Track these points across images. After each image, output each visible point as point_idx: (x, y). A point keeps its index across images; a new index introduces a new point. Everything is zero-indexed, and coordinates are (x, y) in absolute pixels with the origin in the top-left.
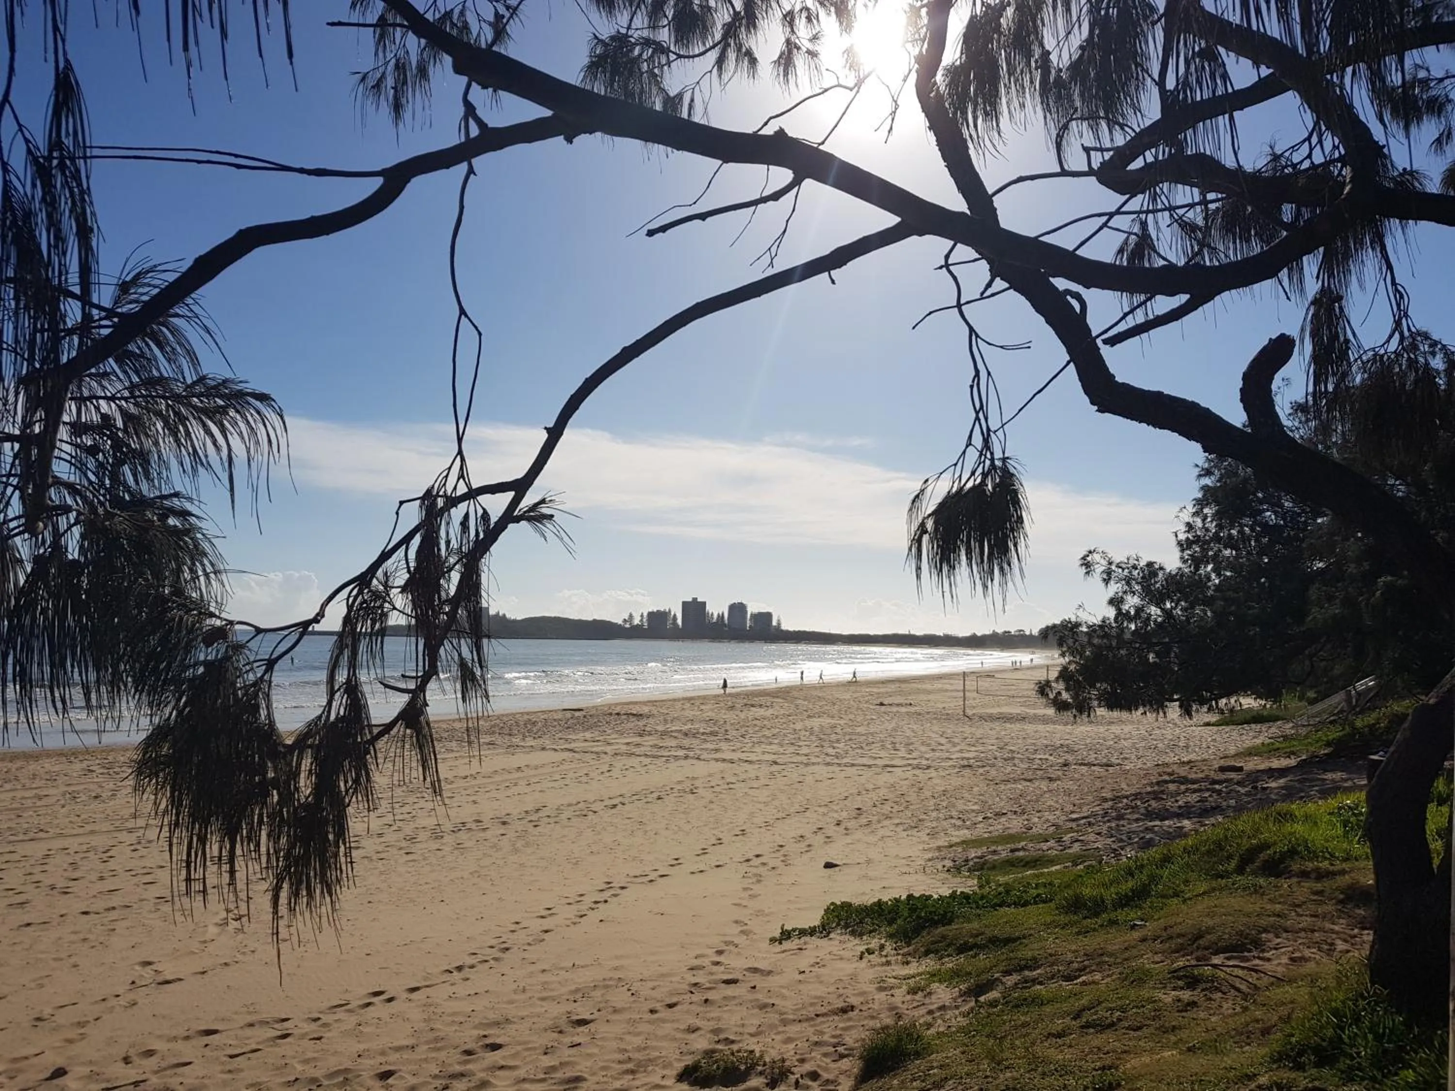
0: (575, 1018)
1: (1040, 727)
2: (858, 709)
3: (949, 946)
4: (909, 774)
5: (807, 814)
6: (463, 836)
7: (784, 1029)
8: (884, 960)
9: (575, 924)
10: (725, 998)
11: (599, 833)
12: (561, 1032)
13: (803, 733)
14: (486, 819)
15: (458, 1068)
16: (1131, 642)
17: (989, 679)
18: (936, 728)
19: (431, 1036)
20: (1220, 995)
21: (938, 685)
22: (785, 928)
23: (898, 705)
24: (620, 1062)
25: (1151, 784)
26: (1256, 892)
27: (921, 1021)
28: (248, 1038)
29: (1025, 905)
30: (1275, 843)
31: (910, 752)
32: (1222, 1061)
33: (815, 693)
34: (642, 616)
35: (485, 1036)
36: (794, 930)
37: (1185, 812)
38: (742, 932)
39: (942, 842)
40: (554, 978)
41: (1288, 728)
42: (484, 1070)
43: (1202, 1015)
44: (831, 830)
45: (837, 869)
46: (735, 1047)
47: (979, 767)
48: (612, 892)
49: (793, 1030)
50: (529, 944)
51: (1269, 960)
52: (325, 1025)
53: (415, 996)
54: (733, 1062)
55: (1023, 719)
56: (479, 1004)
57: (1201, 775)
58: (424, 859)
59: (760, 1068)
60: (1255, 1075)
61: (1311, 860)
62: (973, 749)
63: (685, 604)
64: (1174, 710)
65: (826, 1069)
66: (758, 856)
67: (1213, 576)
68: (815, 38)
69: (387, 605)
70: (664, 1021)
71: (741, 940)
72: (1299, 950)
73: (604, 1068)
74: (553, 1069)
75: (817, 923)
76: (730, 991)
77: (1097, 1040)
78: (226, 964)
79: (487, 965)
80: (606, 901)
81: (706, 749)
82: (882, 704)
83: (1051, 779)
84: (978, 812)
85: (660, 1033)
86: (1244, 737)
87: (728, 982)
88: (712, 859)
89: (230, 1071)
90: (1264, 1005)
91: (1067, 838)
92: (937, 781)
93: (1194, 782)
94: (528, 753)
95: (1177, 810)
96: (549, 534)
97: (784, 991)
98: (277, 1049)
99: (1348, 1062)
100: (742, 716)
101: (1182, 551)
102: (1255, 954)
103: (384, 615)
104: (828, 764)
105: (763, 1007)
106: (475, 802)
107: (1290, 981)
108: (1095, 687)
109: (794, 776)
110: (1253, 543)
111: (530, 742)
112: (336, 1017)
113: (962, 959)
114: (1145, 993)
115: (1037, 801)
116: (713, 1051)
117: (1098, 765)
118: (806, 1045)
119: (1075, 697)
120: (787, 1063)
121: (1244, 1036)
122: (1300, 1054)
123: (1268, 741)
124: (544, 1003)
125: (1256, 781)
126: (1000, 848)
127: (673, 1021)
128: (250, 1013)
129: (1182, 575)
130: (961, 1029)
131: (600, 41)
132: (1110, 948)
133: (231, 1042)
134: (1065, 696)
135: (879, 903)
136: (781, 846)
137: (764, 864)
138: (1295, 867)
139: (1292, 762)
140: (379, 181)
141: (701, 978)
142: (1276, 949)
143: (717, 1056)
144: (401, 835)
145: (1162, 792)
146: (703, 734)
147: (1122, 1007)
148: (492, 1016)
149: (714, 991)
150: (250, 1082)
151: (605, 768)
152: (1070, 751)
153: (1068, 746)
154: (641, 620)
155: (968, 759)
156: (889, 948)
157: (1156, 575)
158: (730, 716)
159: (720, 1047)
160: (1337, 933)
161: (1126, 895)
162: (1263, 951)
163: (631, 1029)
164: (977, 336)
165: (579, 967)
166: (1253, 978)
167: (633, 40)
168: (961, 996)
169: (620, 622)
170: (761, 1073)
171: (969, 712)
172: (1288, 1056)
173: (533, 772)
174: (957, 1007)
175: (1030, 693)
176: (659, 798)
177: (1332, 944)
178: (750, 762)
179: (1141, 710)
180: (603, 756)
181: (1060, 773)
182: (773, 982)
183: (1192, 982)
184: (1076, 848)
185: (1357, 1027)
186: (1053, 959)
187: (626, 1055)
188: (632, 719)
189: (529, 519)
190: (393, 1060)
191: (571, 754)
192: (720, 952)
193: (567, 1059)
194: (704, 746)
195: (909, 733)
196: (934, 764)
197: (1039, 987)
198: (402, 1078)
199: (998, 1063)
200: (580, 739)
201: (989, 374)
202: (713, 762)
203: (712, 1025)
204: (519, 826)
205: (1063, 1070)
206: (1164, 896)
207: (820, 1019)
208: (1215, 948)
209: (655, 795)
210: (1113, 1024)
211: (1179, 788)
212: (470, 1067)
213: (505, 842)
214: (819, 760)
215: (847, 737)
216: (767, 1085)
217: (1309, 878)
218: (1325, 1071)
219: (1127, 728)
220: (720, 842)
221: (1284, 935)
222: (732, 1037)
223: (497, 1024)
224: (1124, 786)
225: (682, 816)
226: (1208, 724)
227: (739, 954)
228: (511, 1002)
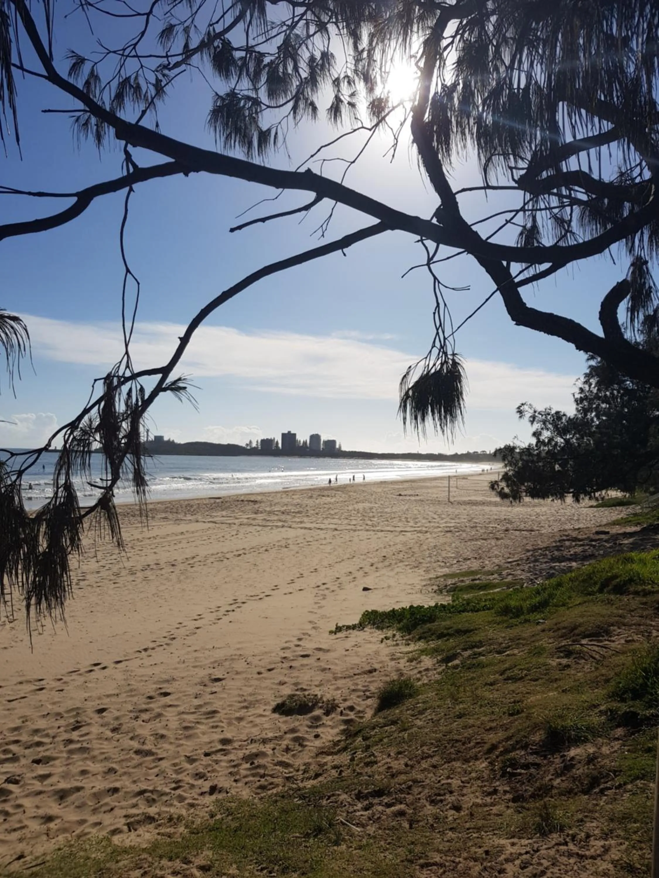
0: (213, 677)
1: (494, 509)
2: (386, 498)
3: (432, 634)
4: (415, 536)
5: (354, 559)
6: (148, 573)
7: (335, 682)
8: (395, 643)
9: (214, 623)
10: (302, 665)
11: (230, 571)
12: (205, 685)
13: (353, 512)
14: (162, 563)
15: (144, 707)
16: (545, 458)
17: (464, 480)
18: (431, 509)
19: (128, 688)
20: (583, 661)
21: (434, 483)
22: (339, 625)
23: (410, 496)
24: (240, 702)
25: (555, 542)
26: (609, 603)
27: (414, 677)
28: (19, 690)
29: (477, 611)
30: (621, 575)
31: (416, 523)
32: (581, 697)
33: (361, 488)
34: (257, 442)
35: (160, 688)
36: (344, 626)
37: (574, 558)
38: (314, 628)
39: (432, 575)
40: (202, 655)
41: (638, 509)
42: (159, 707)
43: (573, 672)
44: (367, 569)
45: (370, 591)
46: (306, 693)
47: (456, 532)
48: (237, 605)
49: (340, 683)
50: (187, 636)
51: (614, 641)
52: (65, 683)
53: (119, 666)
54: (305, 702)
55: (483, 503)
56: (157, 670)
57: (586, 536)
58: (125, 586)
59: (320, 705)
60: (599, 705)
61: (641, 585)
62: (453, 521)
63: (283, 435)
64: (569, 499)
65: (359, 705)
66: (324, 584)
67: (595, 419)
68: (353, 95)
69: (91, 438)
70: (265, 678)
71: (312, 632)
72: (631, 636)
73: (230, 706)
74: (200, 706)
75: (357, 622)
76: (305, 661)
77: (512, 686)
78: (5, 648)
79: (162, 648)
80: (233, 611)
81: (295, 522)
82: (400, 495)
83: (497, 539)
84: (455, 558)
85: (263, 685)
86: (612, 514)
87: (304, 656)
88: (297, 585)
89: (8, 710)
90: (608, 666)
91: (504, 573)
92: (431, 540)
93: (580, 540)
94: (187, 524)
95: (569, 557)
96: (183, 398)
97: (337, 661)
98: (37, 697)
99: (650, 697)
100: (317, 501)
101: (578, 404)
102: (606, 638)
103: (89, 444)
104: (367, 530)
105: (324, 670)
106: (155, 553)
107: (624, 653)
108: (524, 484)
109: (348, 538)
110: (619, 400)
111: (189, 517)
112: (72, 678)
113: (440, 642)
114: (541, 660)
115: (489, 551)
116: (294, 695)
117: (526, 530)
118: (348, 691)
119: (512, 491)
120: (336, 702)
121: (595, 683)
122: (624, 693)
123: (625, 516)
124: (196, 669)
125: (617, 539)
126: (465, 579)
127: (271, 679)
128: (20, 676)
129: (577, 418)
130: (437, 682)
131: (220, 97)
132: (524, 635)
133: (9, 693)
134: (507, 490)
135: (393, 611)
136: (338, 578)
137: (327, 589)
138: (632, 589)
139: (638, 529)
140: (74, 199)
141: (288, 654)
142: (618, 635)
143: (296, 698)
144: (110, 572)
145: (562, 546)
146: (293, 512)
147: (528, 668)
148: (165, 677)
149: (295, 662)
150: (20, 715)
151: (234, 533)
152: (510, 522)
153: (509, 520)
154: (257, 445)
155: (451, 527)
156: (398, 637)
157: (561, 419)
158: (310, 502)
159: (298, 693)
160: (654, 626)
161: (535, 605)
162: (611, 637)
163: (247, 684)
164: (439, 282)
165: (217, 648)
166: (603, 651)
167: (240, 96)
168: (438, 663)
169: (244, 445)
170: (321, 707)
171: (452, 500)
172: (617, 694)
173: (192, 535)
174: (435, 669)
175: (485, 488)
176: (266, 550)
177: (650, 633)
178: (322, 529)
179: (551, 499)
180: (233, 525)
181: (503, 535)
182: (330, 656)
183: (568, 654)
184: (510, 578)
185: (656, 678)
186: (490, 641)
187: (243, 698)
188: (251, 503)
189: (172, 390)
190: (105, 702)
191: (214, 525)
192: (300, 639)
193: (208, 701)
194: (294, 520)
195: (416, 512)
196: (430, 530)
197: (482, 658)
198: (111, 712)
199: (456, 700)
200: (219, 515)
201: (445, 305)
202: (299, 529)
203: (294, 680)
204: (182, 567)
205: (492, 703)
206: (556, 606)
207: (357, 677)
208: (583, 634)
209: (264, 549)
210: (522, 678)
211: (571, 544)
212: (152, 706)
213: (173, 577)
214: (361, 528)
215: (379, 515)
216: (324, 714)
217: (639, 595)
218: (638, 702)
219: (544, 509)
220: (302, 576)
221: (623, 628)
222: (305, 687)
223: (167, 681)
224: (539, 543)
225: (280, 561)
226: (591, 507)
227: (311, 640)
228: (176, 669)
